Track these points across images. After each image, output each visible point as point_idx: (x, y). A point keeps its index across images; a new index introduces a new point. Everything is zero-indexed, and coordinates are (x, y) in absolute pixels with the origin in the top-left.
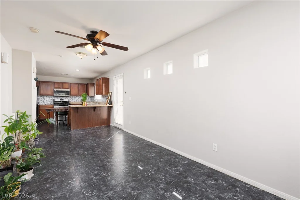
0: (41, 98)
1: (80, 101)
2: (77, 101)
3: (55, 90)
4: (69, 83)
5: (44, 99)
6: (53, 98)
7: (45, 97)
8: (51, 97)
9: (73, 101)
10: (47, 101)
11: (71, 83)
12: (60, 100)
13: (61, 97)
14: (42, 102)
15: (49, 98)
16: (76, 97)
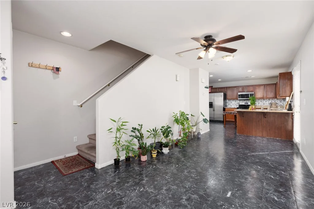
0: (229, 102)
1: (268, 105)
2: (265, 105)
3: (239, 94)
4: (253, 85)
5: (231, 102)
6: (238, 102)
7: (232, 101)
8: (237, 101)
9: (260, 105)
10: (234, 104)
11: (255, 85)
12: (245, 103)
13: (247, 101)
14: (230, 106)
15: (235, 101)
16: (262, 100)
